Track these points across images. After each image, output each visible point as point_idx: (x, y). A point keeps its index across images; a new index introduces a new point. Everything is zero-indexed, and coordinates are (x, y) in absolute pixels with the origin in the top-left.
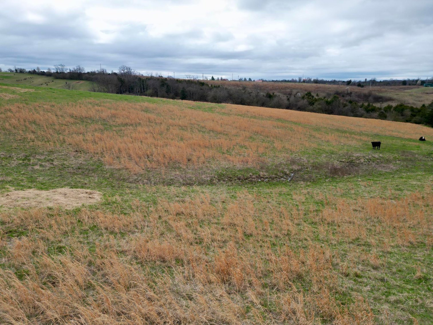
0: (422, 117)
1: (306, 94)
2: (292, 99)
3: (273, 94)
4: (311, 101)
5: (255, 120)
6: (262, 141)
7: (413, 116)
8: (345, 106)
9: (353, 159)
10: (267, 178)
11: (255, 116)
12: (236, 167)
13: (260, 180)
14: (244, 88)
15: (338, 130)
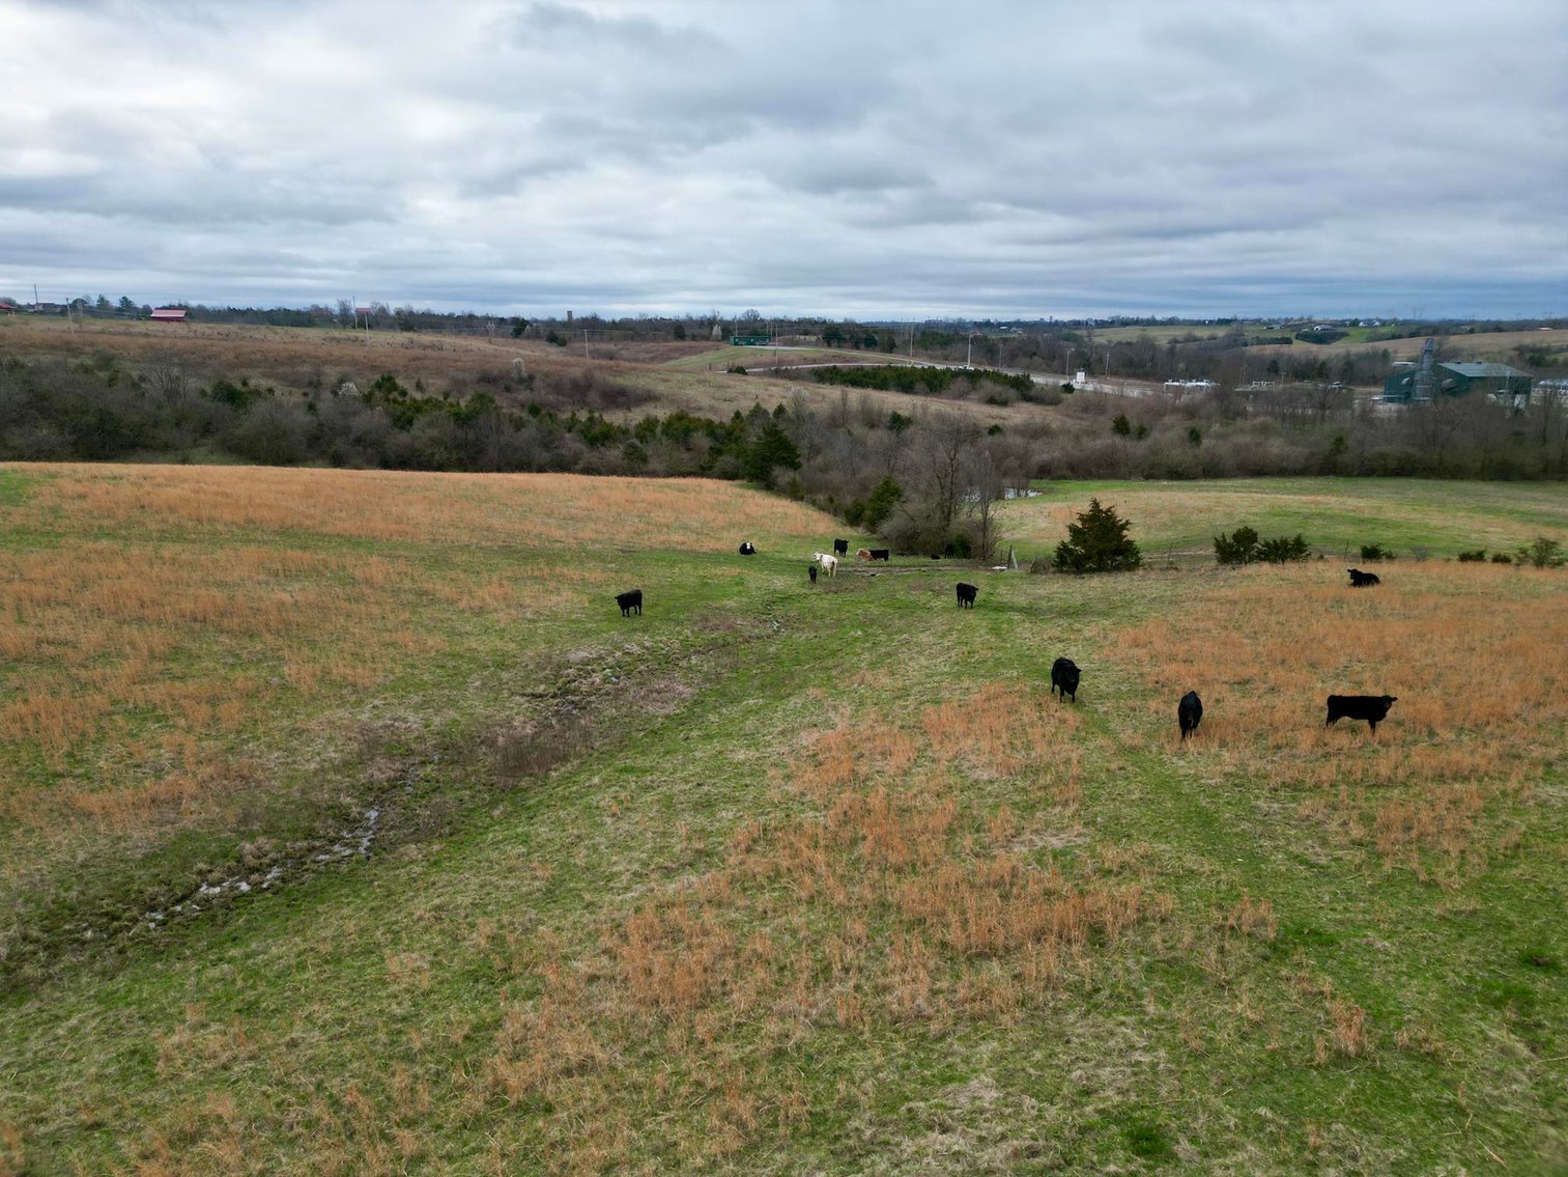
0: (737, 457)
1: (378, 386)
2: (326, 403)
3: (245, 384)
4: (399, 413)
5: (185, 553)
6: (231, 660)
7: (716, 452)
8: (519, 425)
9: (568, 675)
10: (274, 862)
11: (180, 526)
12: (130, 844)
13: (244, 887)
14: (106, 361)
15: (507, 551)
